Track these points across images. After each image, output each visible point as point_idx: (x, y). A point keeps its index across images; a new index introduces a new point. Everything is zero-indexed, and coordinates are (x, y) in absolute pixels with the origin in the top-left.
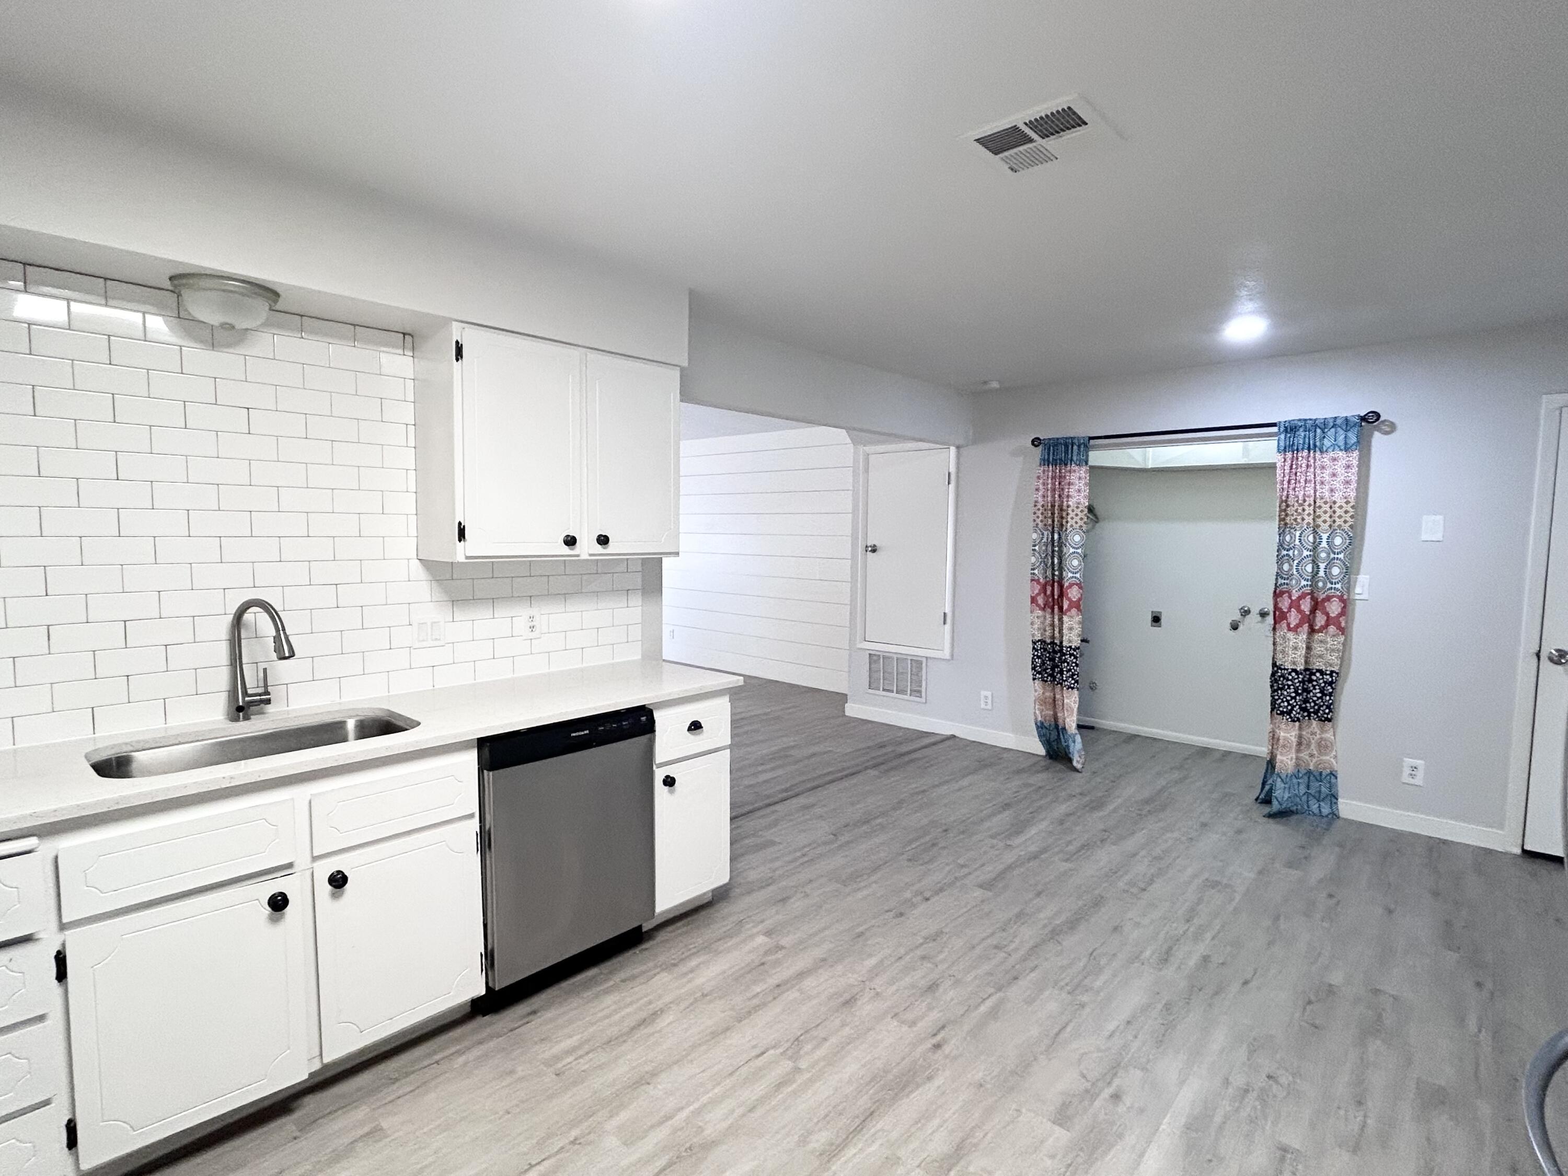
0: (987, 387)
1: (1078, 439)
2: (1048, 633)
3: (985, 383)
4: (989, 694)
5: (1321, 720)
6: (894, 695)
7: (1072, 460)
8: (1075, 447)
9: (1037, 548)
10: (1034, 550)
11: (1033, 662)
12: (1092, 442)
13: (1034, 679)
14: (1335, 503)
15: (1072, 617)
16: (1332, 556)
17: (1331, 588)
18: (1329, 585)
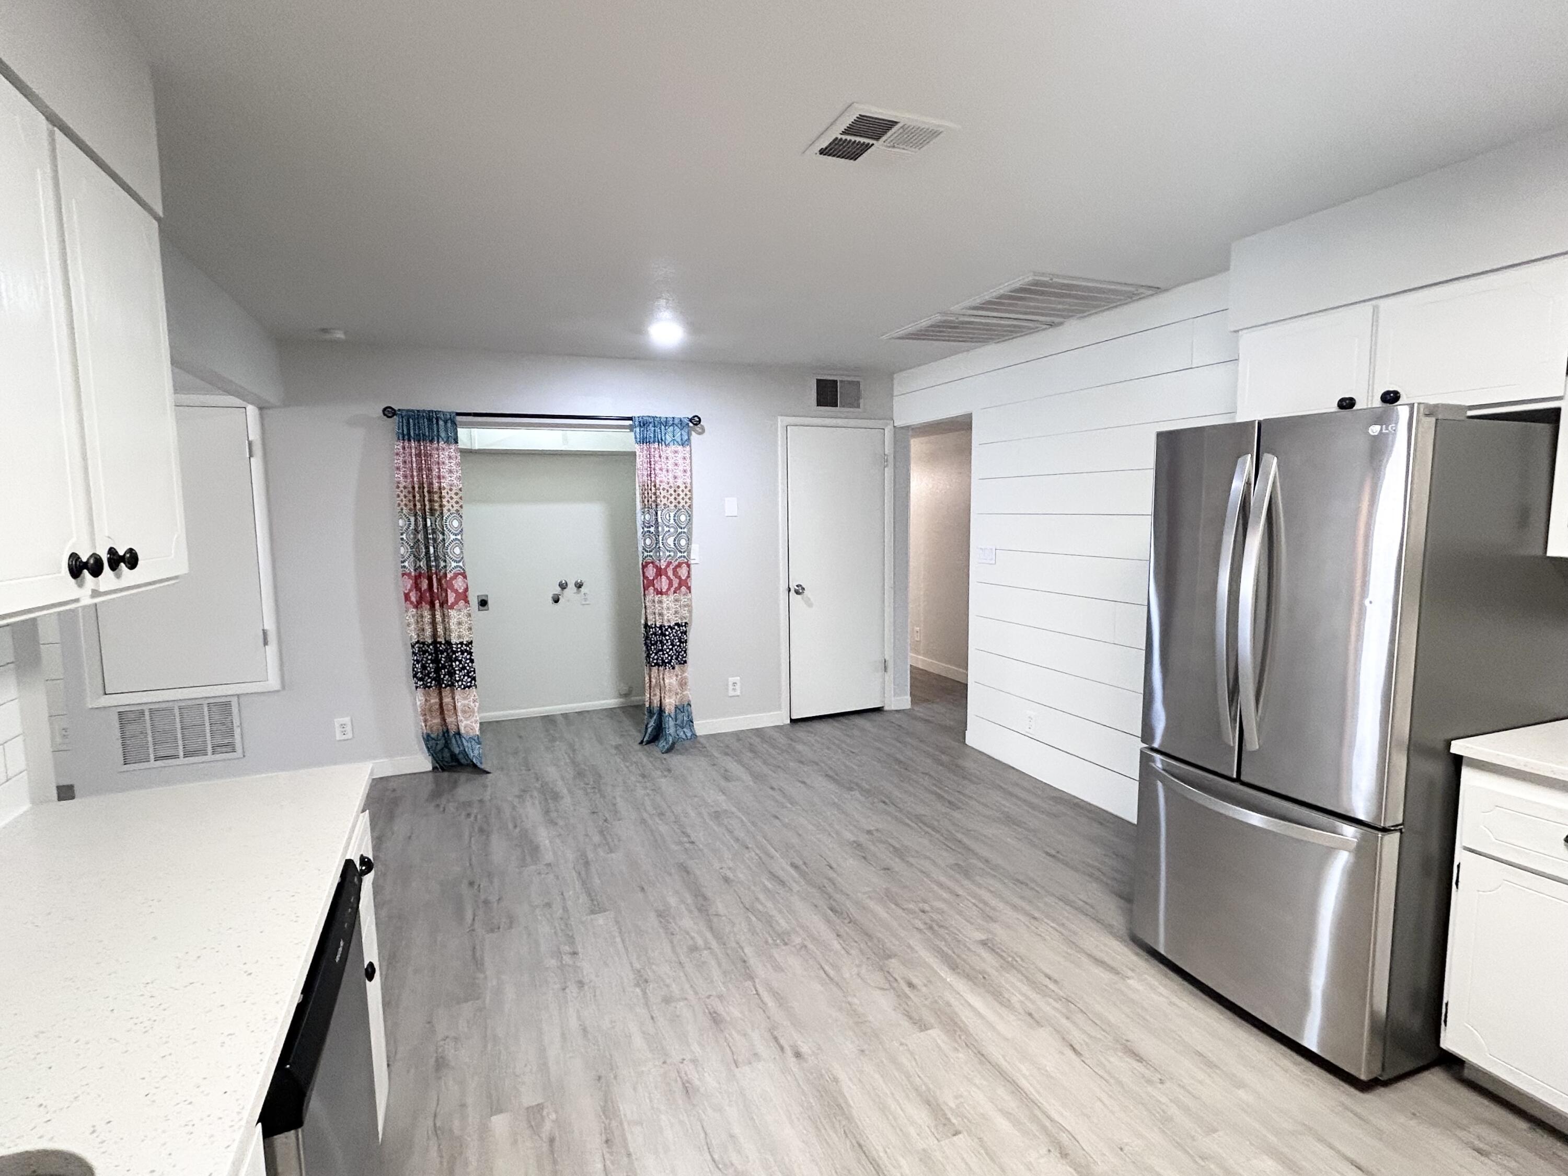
0: (328, 336)
1: (444, 413)
2: (428, 632)
3: (325, 331)
4: (347, 720)
5: (681, 664)
6: (182, 760)
7: (438, 436)
8: (441, 423)
9: (404, 536)
10: (402, 539)
11: (413, 670)
12: (459, 418)
13: (417, 687)
14: (679, 487)
15: (460, 610)
16: (680, 530)
17: (681, 556)
18: (679, 554)
